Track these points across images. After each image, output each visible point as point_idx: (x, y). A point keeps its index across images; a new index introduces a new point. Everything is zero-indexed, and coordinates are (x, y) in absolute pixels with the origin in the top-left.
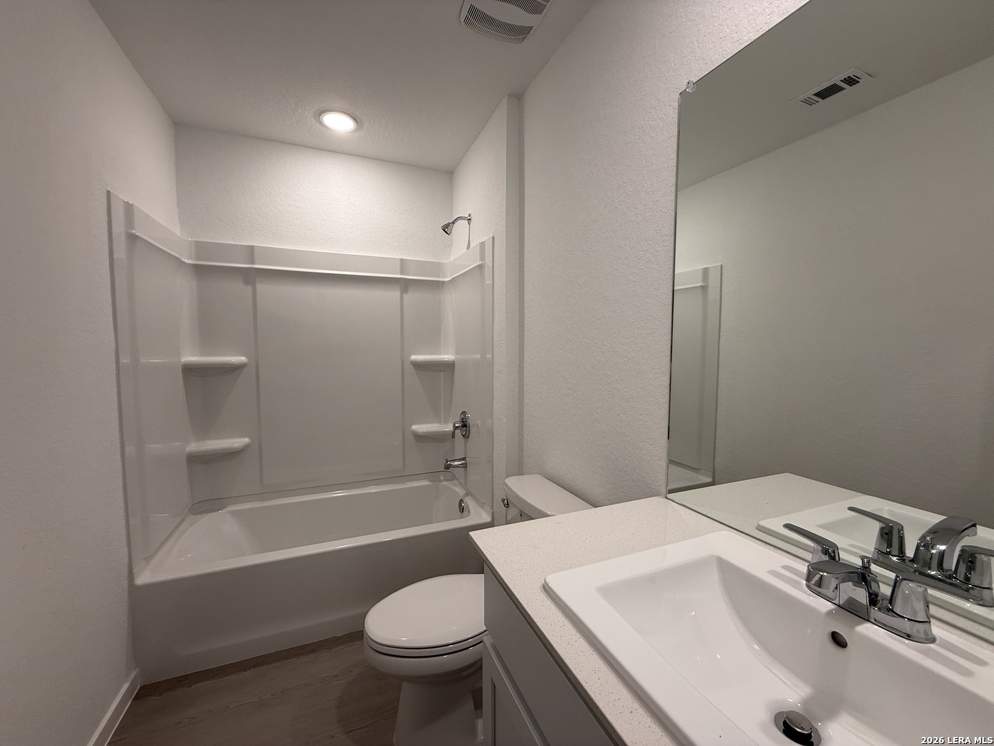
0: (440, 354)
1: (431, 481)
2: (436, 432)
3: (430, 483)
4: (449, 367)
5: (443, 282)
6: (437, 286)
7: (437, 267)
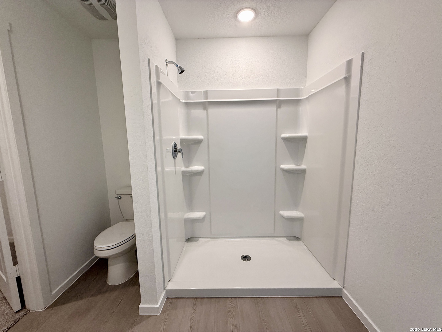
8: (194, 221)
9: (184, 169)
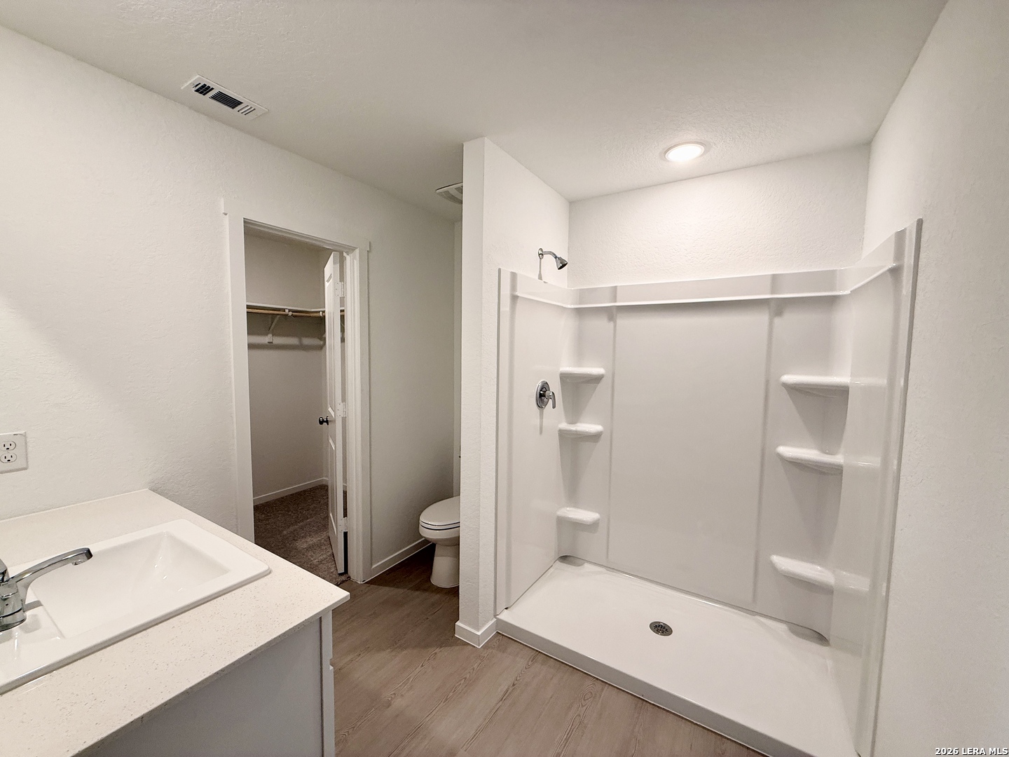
8: (578, 526)
9: (564, 426)
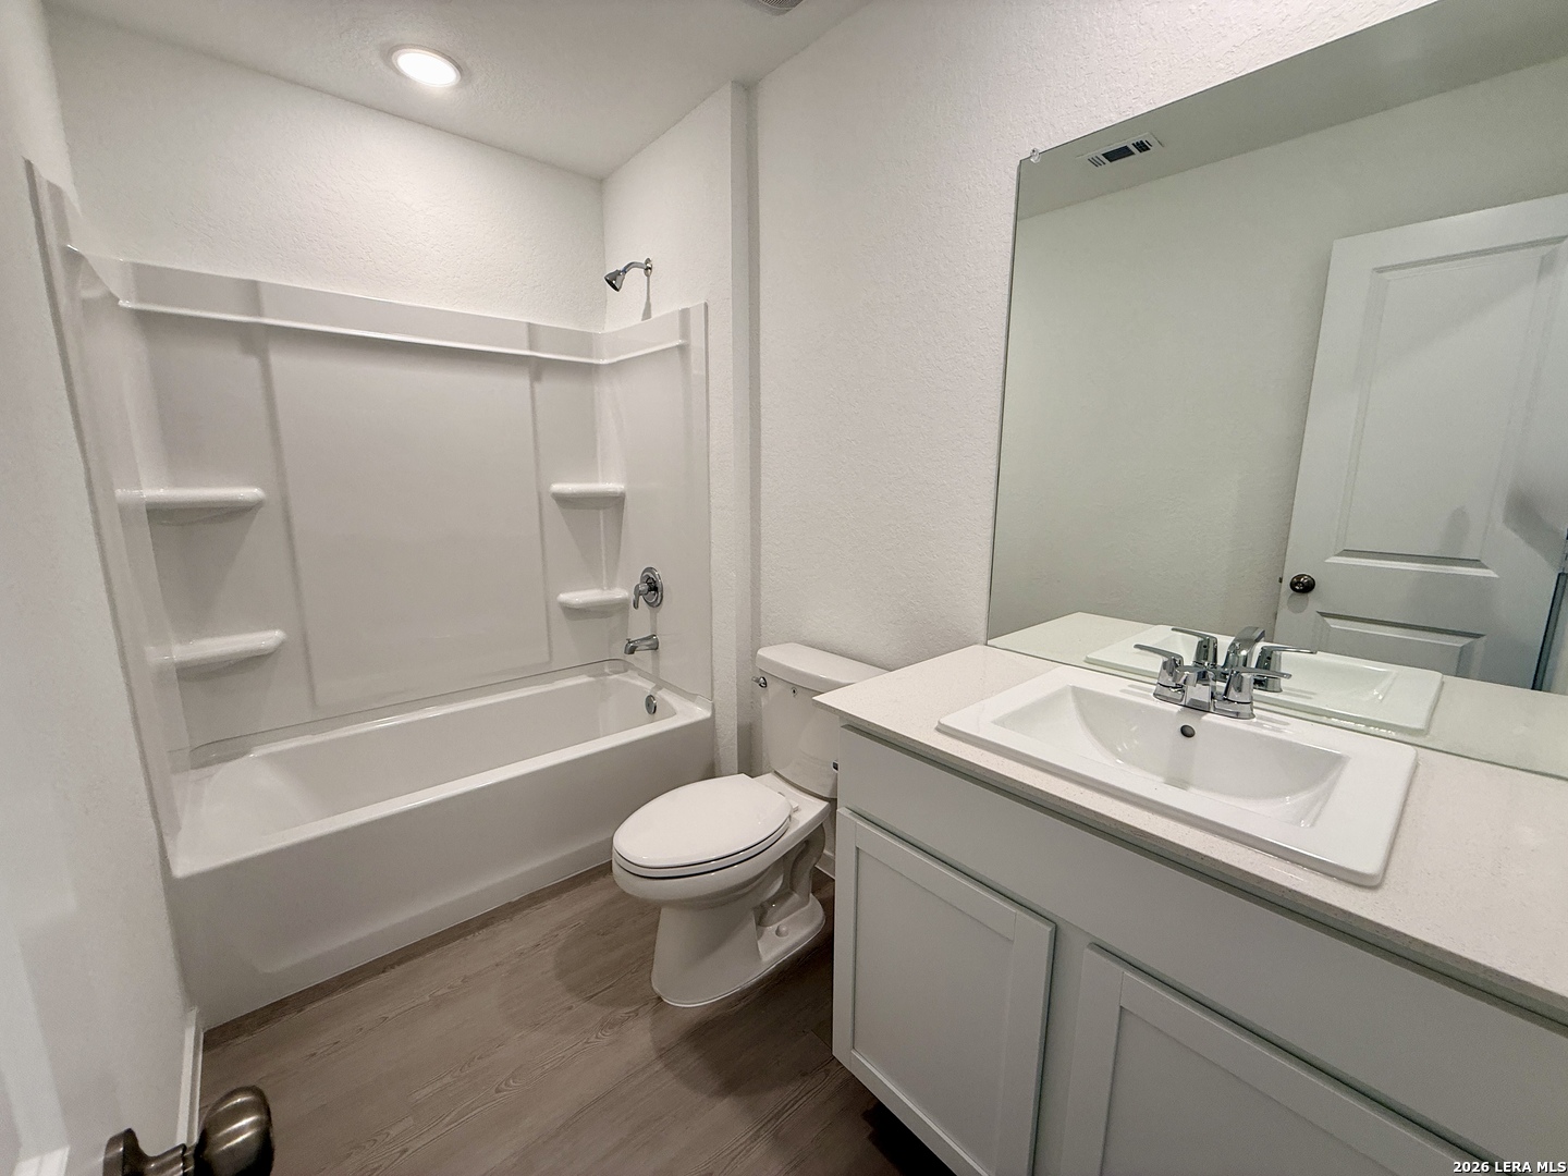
0: (597, 481)
1: (594, 676)
2: (599, 602)
3: (592, 679)
4: (616, 502)
5: (597, 366)
6: (588, 371)
7: (586, 341)
